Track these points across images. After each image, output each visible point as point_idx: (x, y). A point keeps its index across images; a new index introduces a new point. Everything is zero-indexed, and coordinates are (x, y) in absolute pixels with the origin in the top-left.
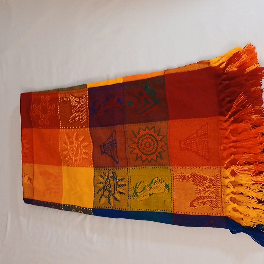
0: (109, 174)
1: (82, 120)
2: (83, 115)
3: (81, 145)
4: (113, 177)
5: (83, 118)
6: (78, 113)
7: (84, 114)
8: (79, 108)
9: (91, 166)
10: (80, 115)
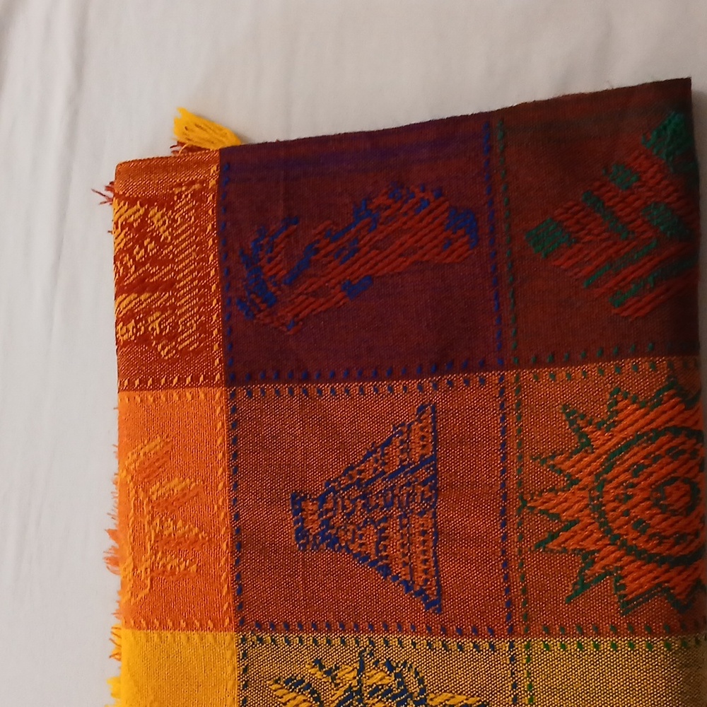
0: (361, 670)
1: (172, 337)
2: (174, 307)
3: (142, 495)
4: (390, 691)
5: (175, 326)
6: (133, 296)
7: (186, 303)
8: (138, 265)
9: (218, 626)
10: (148, 312)
